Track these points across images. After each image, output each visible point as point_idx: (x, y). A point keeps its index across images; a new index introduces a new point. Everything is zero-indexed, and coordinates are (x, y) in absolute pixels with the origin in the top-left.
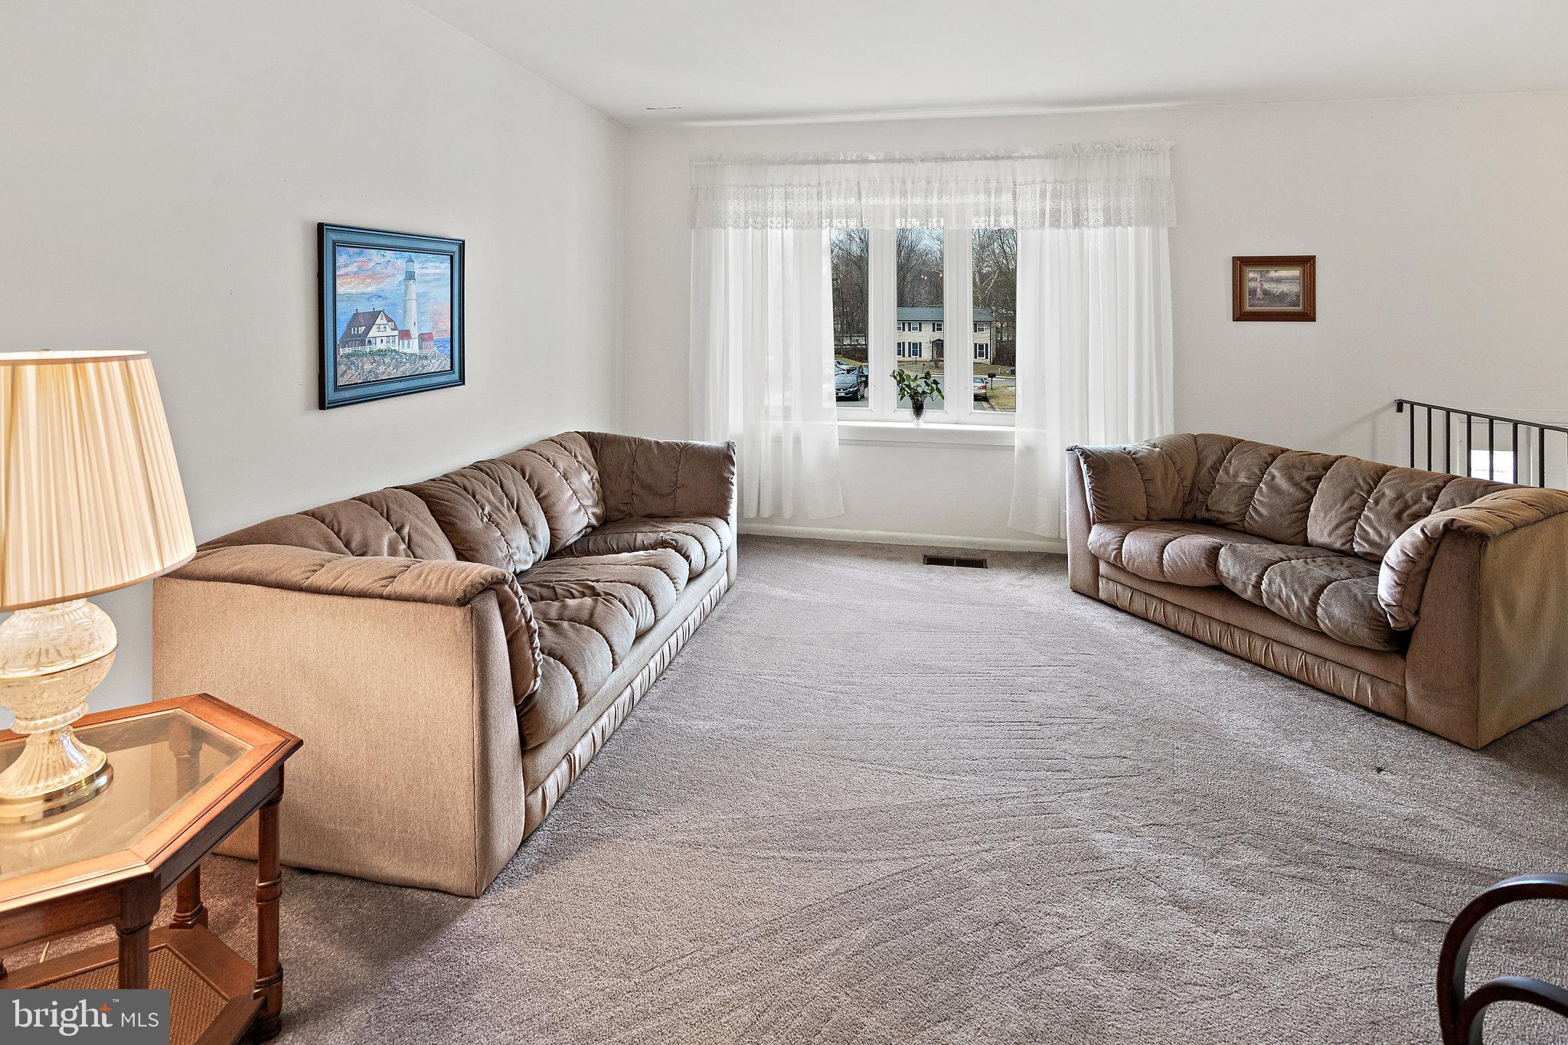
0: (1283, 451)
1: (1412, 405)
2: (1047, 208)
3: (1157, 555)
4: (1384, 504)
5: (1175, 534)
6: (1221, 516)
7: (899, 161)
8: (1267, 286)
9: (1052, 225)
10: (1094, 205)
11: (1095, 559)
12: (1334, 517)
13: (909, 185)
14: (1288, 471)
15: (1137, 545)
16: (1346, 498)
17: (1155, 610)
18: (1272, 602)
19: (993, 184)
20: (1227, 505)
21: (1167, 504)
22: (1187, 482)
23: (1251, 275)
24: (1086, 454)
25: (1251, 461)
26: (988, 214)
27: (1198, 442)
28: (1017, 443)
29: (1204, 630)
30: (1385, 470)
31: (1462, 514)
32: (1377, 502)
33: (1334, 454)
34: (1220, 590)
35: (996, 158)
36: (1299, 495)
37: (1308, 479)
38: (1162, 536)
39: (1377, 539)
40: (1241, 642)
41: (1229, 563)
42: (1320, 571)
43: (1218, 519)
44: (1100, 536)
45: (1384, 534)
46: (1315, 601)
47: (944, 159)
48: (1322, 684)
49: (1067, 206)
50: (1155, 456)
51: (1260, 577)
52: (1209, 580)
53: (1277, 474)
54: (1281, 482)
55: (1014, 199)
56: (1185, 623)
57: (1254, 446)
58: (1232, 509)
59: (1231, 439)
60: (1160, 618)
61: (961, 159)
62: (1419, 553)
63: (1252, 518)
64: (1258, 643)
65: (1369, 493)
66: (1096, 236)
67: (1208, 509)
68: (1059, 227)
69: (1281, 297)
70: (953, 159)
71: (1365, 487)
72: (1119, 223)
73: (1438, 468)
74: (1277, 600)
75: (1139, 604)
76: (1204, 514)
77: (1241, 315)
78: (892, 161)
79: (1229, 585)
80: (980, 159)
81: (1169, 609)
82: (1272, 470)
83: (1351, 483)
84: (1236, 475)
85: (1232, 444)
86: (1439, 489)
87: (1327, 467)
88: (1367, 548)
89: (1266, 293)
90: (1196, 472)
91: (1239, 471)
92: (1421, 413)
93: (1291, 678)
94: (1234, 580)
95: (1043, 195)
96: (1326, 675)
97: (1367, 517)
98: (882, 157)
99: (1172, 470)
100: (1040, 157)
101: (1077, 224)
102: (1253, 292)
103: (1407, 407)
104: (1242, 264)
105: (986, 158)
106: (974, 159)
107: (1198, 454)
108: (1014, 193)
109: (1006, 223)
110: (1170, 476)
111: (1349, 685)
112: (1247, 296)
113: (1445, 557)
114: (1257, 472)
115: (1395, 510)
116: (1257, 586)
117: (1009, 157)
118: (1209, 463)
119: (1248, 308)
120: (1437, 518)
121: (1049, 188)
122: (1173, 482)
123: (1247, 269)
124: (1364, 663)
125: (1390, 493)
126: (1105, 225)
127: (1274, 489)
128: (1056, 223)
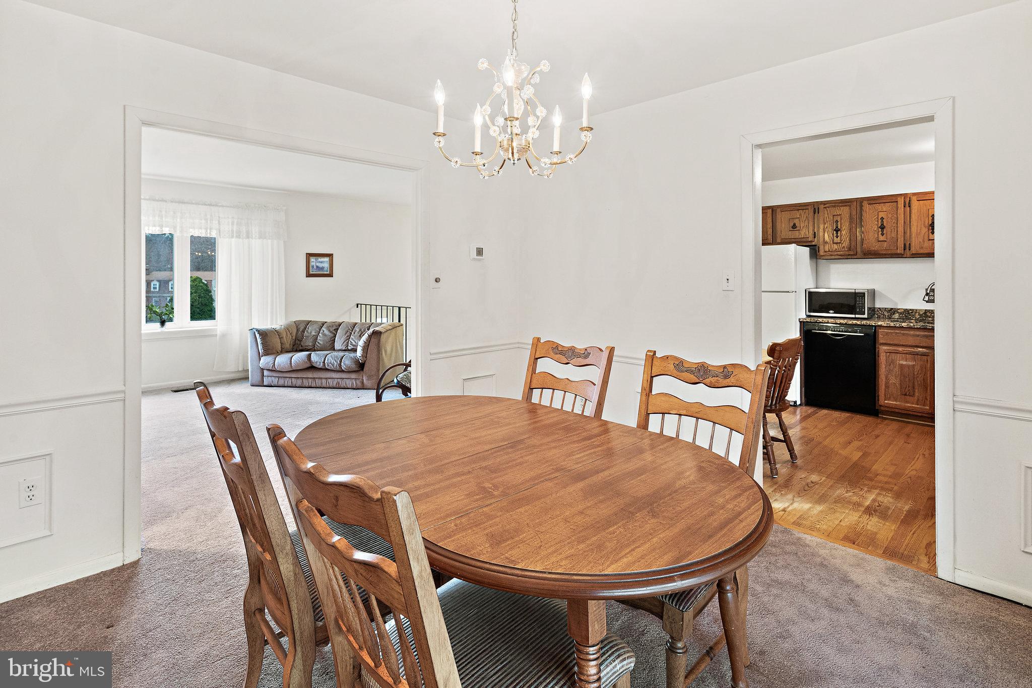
0: (326, 322)
1: (361, 304)
2: (235, 229)
3: (289, 361)
4: (356, 333)
5: (294, 354)
6: (307, 347)
7: (158, 201)
8: (318, 264)
9: (237, 237)
10: (255, 230)
11: (262, 370)
12: (343, 339)
13: (164, 213)
14: (328, 328)
15: (282, 360)
16: (346, 333)
17: (288, 382)
18: (328, 365)
19: (209, 216)
20: (309, 343)
21: (288, 346)
22: (294, 338)
23: (312, 260)
24: (258, 331)
25: (316, 327)
26: (206, 229)
27: (297, 324)
28: (218, 333)
29: (306, 383)
30: (356, 324)
31: (377, 329)
32: (354, 333)
33: (341, 321)
34: (312, 368)
35: (210, 205)
36: (332, 335)
37: (334, 330)
38: (290, 355)
39: (355, 344)
40: (318, 383)
41: (315, 358)
42: (342, 354)
43: (306, 349)
44: (265, 361)
45: (357, 342)
46: (341, 362)
47: (183, 203)
48: (342, 386)
49: (244, 229)
50: (282, 329)
51: (325, 359)
52: (308, 365)
53: (325, 330)
54: (326, 332)
55: (219, 224)
56: (299, 382)
57: (316, 322)
58: (310, 344)
59: (308, 321)
60: (290, 384)
61: (192, 204)
62: (367, 340)
63: (317, 345)
64: (324, 381)
65: (352, 331)
66: (256, 243)
67: (302, 346)
68: (240, 238)
69: (322, 269)
70: (187, 203)
71: (351, 330)
72: (265, 238)
73: (368, 321)
74: (330, 364)
75: (281, 382)
76: (301, 348)
77: (309, 275)
78: (154, 200)
79: (314, 365)
80: (202, 205)
81: (293, 380)
82: (323, 328)
83: (347, 328)
84: (311, 333)
85: (308, 323)
86: (370, 326)
87: (340, 325)
88: (352, 347)
89: (317, 267)
90: (297, 333)
91: (312, 330)
92: (363, 306)
93: (334, 388)
94: (316, 362)
95: (233, 224)
96: (343, 384)
97: (352, 338)
98: (148, 197)
99: (289, 334)
100: (231, 207)
101: (248, 237)
102: (313, 267)
103: (359, 305)
104: (309, 255)
105: (205, 205)
106: (199, 204)
107: (297, 327)
108: (219, 222)
109: (214, 235)
110: (288, 336)
111: (349, 383)
112: (311, 268)
113: (373, 340)
114: (318, 330)
115: (359, 334)
116: (324, 362)
117: (216, 205)
118: (301, 330)
119: (311, 273)
120: (371, 330)
121: (235, 221)
122: (289, 338)
123: (311, 258)
124: (353, 376)
125: (358, 330)
126: (259, 239)
127: (324, 335)
128: (238, 237)
